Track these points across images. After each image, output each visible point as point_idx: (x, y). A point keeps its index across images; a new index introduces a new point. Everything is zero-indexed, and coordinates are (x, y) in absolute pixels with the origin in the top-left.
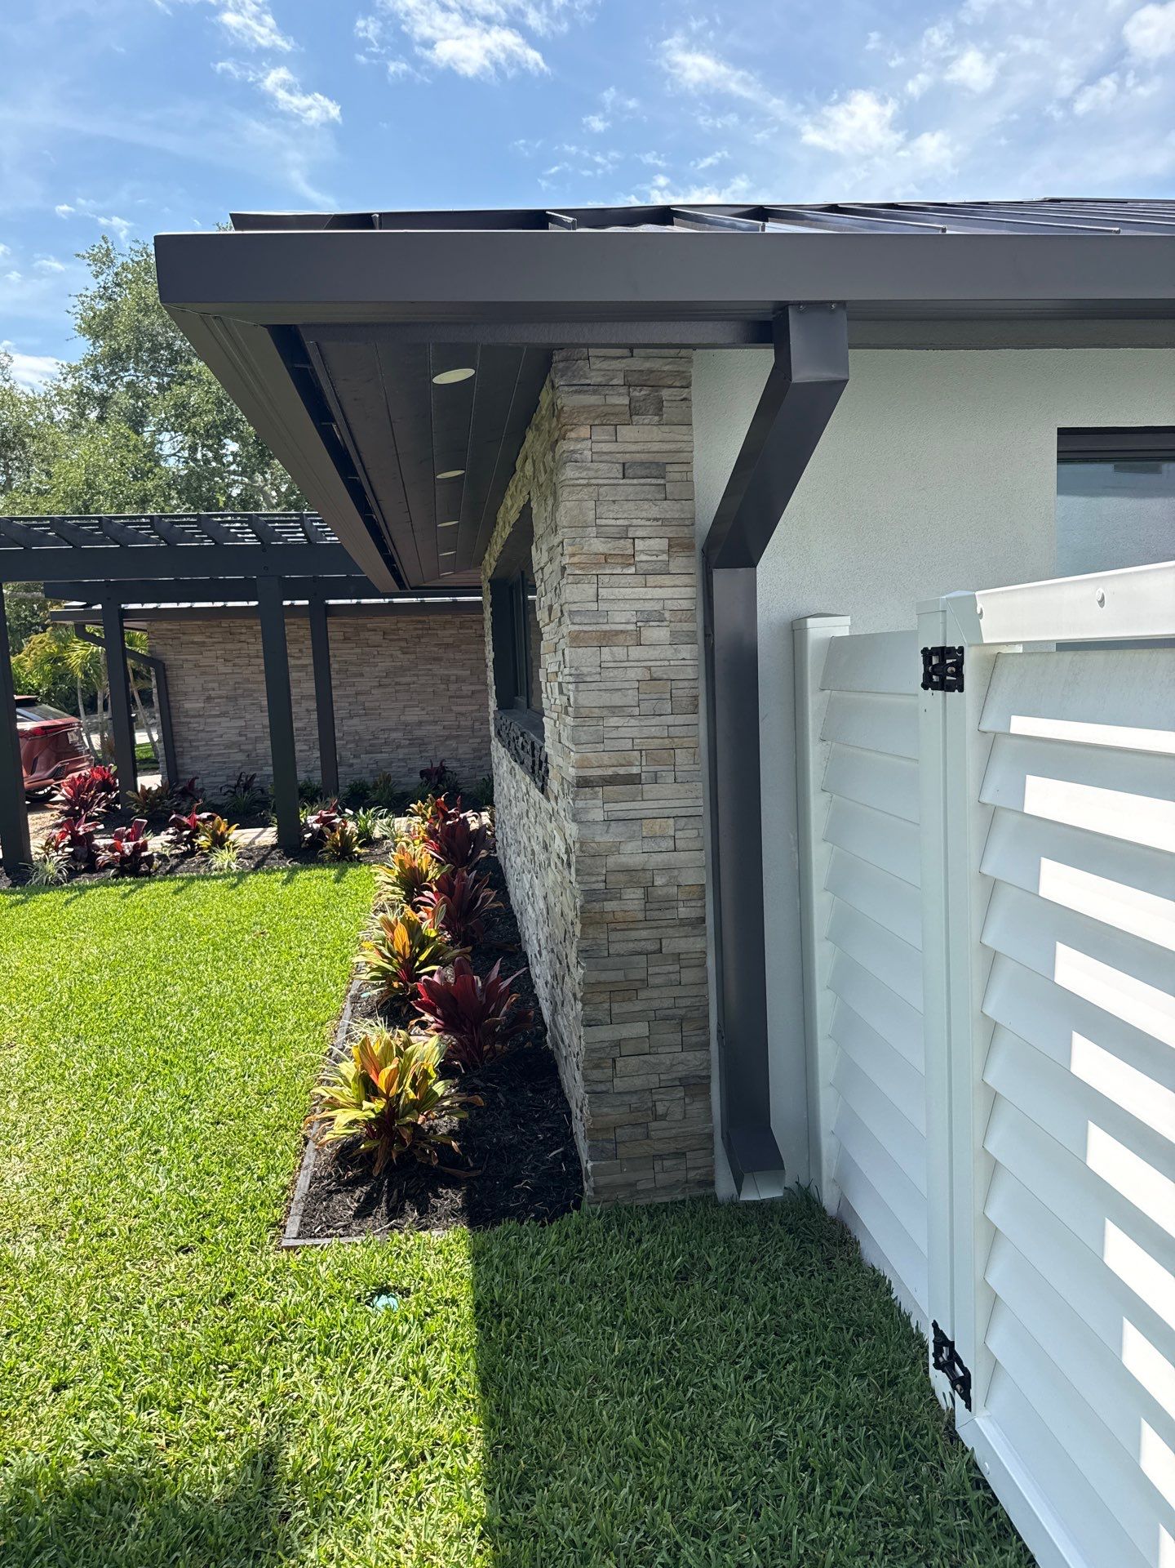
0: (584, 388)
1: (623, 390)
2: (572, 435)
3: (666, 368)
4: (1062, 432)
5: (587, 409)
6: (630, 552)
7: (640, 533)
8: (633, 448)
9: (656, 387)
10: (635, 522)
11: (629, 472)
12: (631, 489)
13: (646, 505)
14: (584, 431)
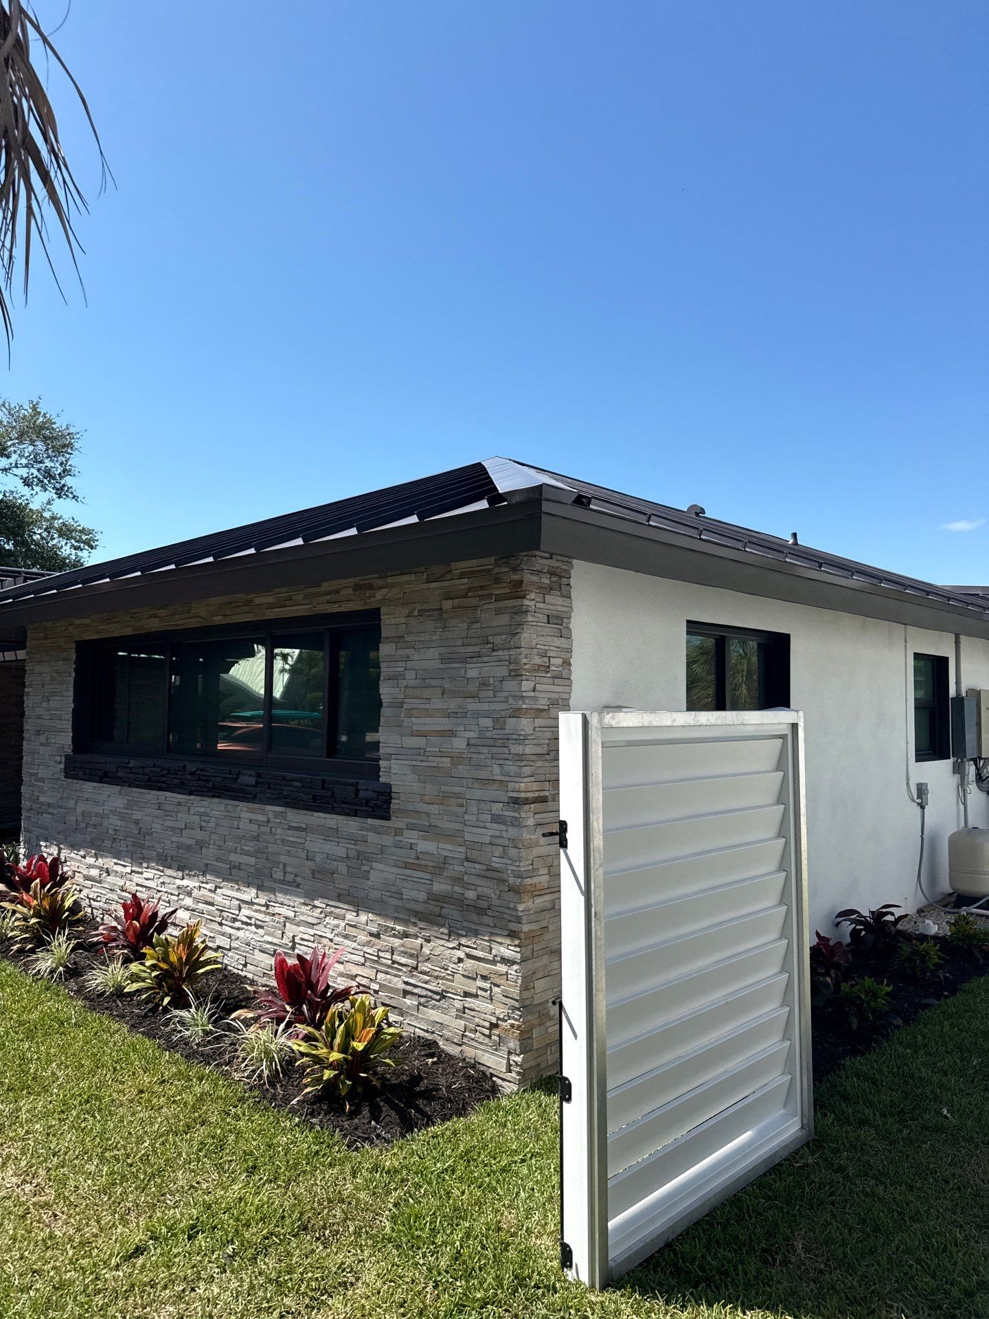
0: (534, 572)
1: (548, 576)
2: (528, 597)
3: (564, 567)
4: (688, 622)
5: (533, 583)
6: (547, 664)
7: (551, 655)
8: (552, 607)
9: (560, 577)
10: (552, 648)
11: (551, 621)
12: (548, 629)
13: (556, 639)
14: (532, 596)
